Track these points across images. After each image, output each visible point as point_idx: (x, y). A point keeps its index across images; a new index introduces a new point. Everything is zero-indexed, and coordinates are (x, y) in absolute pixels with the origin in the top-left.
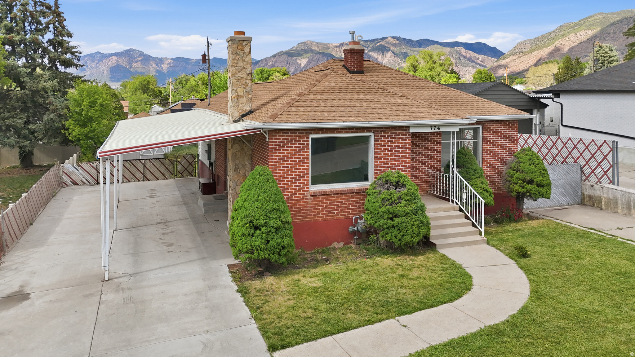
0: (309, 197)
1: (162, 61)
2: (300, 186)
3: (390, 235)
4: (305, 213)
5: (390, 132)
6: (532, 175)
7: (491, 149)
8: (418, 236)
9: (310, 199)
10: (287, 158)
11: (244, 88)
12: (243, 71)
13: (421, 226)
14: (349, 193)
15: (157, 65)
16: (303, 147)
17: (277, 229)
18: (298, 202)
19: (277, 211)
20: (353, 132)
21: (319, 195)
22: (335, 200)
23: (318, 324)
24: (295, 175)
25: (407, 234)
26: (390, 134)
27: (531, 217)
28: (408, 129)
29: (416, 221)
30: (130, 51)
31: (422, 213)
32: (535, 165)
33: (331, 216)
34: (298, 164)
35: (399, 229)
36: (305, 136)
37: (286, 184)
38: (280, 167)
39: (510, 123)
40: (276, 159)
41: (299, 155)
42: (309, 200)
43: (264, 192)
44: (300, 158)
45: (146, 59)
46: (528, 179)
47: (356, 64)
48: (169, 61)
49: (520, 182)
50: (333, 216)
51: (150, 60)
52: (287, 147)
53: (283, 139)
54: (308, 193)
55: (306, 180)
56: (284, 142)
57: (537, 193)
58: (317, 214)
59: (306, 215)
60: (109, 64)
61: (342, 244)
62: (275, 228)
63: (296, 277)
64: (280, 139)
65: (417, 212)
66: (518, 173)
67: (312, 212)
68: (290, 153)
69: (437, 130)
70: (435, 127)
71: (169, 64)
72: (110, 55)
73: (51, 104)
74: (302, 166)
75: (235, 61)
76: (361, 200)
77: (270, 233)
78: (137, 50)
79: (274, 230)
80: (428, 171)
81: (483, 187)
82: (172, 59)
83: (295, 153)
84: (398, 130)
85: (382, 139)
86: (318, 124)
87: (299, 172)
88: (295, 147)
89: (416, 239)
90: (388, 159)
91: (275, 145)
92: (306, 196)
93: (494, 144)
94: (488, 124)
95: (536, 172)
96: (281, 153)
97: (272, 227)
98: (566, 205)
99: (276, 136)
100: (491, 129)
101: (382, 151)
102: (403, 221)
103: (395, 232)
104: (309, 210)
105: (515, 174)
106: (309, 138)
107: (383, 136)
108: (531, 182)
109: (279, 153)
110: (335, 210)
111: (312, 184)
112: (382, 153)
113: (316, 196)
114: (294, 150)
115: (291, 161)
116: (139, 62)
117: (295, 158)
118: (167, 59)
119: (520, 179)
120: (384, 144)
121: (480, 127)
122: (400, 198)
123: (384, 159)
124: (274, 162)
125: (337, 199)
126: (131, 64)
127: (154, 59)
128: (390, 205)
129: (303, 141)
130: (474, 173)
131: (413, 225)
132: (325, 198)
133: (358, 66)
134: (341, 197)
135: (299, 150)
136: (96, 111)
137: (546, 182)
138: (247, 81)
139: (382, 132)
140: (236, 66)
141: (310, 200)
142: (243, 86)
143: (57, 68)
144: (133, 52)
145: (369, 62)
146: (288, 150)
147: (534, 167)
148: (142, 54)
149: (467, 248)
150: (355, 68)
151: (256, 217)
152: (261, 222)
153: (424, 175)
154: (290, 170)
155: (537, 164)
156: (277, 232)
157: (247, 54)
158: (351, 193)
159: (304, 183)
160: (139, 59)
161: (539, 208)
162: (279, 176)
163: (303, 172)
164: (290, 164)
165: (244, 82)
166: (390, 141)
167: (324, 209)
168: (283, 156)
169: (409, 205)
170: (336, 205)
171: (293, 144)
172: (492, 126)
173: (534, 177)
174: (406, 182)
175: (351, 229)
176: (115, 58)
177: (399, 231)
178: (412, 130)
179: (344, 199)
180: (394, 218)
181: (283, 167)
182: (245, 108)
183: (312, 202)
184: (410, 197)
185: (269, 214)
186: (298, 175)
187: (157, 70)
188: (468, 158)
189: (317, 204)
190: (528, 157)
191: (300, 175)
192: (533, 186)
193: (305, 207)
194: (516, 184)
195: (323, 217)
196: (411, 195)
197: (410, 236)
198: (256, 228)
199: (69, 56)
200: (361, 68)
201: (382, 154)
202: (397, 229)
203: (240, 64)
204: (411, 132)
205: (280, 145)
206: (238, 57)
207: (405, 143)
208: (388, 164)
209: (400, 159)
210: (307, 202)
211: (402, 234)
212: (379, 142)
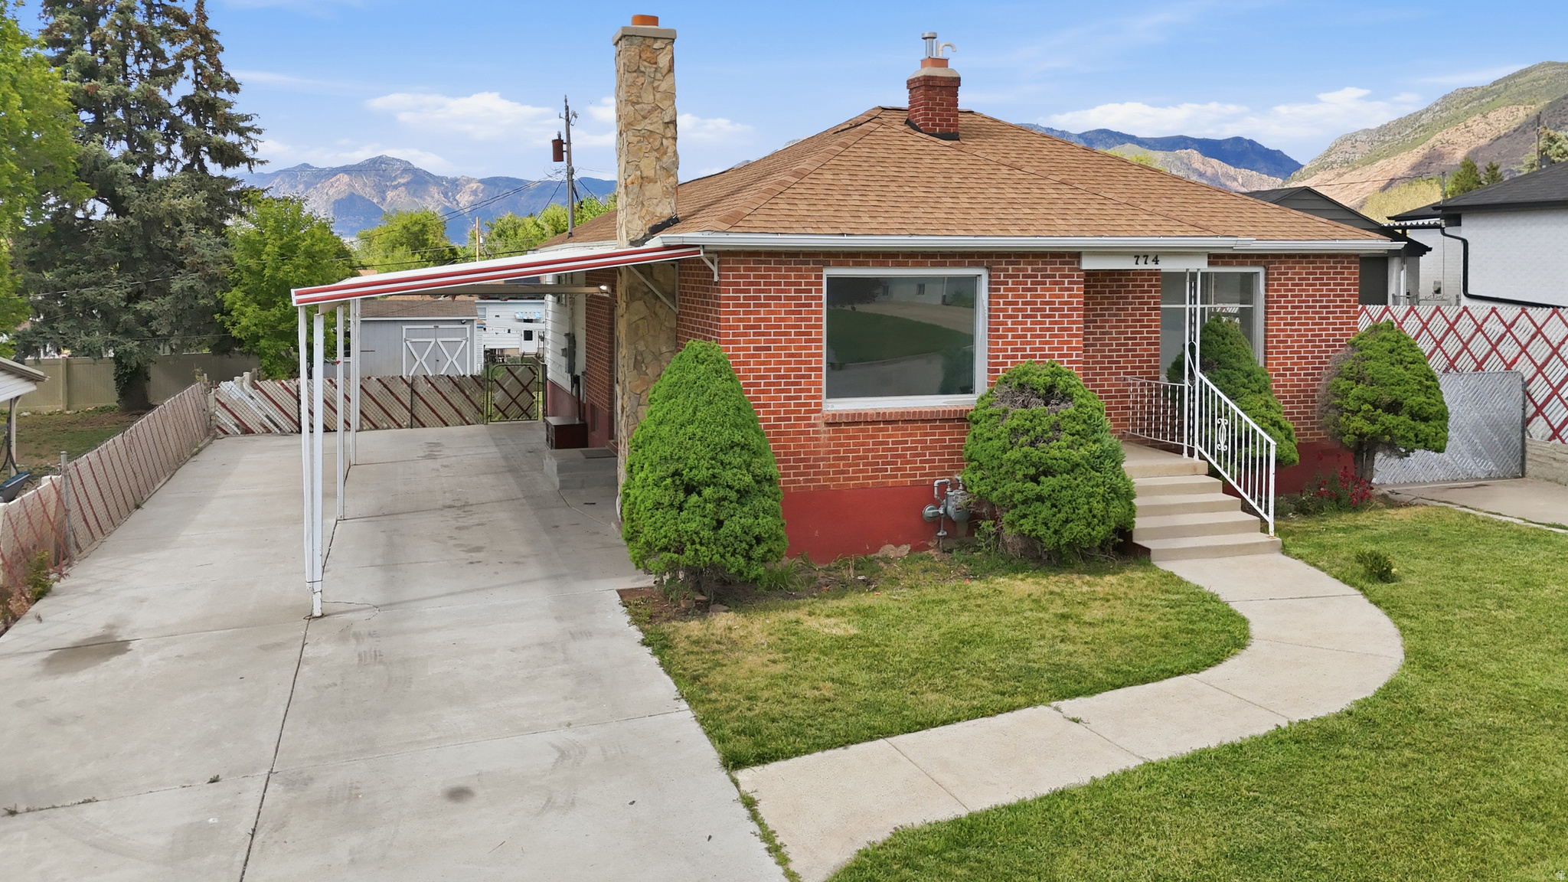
0: (823, 428)
1: (457, 185)
2: (799, 398)
3: (1031, 519)
4: (811, 467)
5: (1030, 268)
6: (1398, 391)
7: (1289, 327)
8: (1103, 524)
9: (825, 432)
10: (766, 327)
11: (658, 159)
12: (654, 117)
13: (1113, 499)
14: (923, 421)
15: (446, 195)
16: (806, 298)
17: (743, 494)
18: (793, 440)
19: (743, 448)
20: (934, 265)
21: (847, 424)
22: (889, 436)
23: (851, 712)
24: (786, 370)
25: (1074, 516)
26: (1030, 272)
27: (1391, 502)
28: (1076, 260)
29: (1098, 486)
30: (381, 163)
31: (1114, 467)
32: (1405, 364)
33: (877, 477)
34: (793, 341)
35: (1054, 506)
36: (812, 270)
37: (763, 392)
38: (748, 349)
39: (1339, 262)
40: (738, 327)
41: (797, 320)
42: (822, 436)
43: (710, 403)
44: (800, 327)
45: (420, 180)
46: (1387, 399)
48: (474, 186)
49: (1365, 407)
50: (884, 477)
51: (426, 182)
52: (766, 298)
53: (755, 277)
54: (819, 418)
55: (814, 384)
56: (759, 284)
57: (1411, 435)
58: (843, 472)
59: (815, 474)
60: (330, 193)
61: (905, 549)
62: (738, 491)
63: (792, 615)
64: (748, 277)
65: (1101, 463)
66: (1360, 386)
67: (830, 466)
68: (773, 312)
69: (1151, 266)
70: (1146, 256)
71: (474, 192)
72: (334, 172)
73: (190, 250)
74: (805, 348)
75: (634, 90)
76: (956, 440)
77: (726, 503)
78: (398, 160)
79: (733, 495)
80: (1125, 379)
81: (1269, 416)
82: (482, 181)
83: (786, 312)
84: (1051, 263)
85: (1010, 286)
86: (845, 238)
87: (797, 362)
88: (787, 298)
89: (1100, 532)
90: (1025, 336)
91: (735, 291)
92: (814, 425)
93: (1296, 315)
94: (1281, 262)
95: (1407, 382)
96: (751, 313)
97: (731, 487)
98: (1483, 477)
99: (738, 269)
100: (1289, 276)
101: (1010, 317)
102: (1065, 484)
103: (1045, 511)
104: (823, 459)
105: (1352, 389)
106: (821, 277)
107: (1011, 276)
108: (1394, 407)
109: (745, 313)
110: (888, 463)
111: (828, 397)
112: (1009, 321)
113: (839, 424)
114: (784, 305)
115: (775, 334)
116: (402, 189)
117: (786, 327)
118: (469, 181)
119: (1366, 401)
120: (1014, 296)
121: (1261, 270)
122: (1056, 427)
123: (1013, 337)
124: (734, 335)
125: (891, 435)
126: (384, 192)
127: (438, 181)
128: (1032, 444)
129: (807, 284)
130: (1246, 381)
131: (1091, 495)
132: (862, 430)
133: (945, 120)
134: (903, 429)
135: (796, 305)
136: (297, 267)
137: (1435, 409)
138: (664, 141)
139: (1010, 267)
140: (638, 103)
141: (825, 434)
142: (656, 154)
143: (203, 169)
144: (388, 164)
145: (970, 115)
146: (769, 305)
147: (1401, 370)
148: (408, 168)
149: (1229, 561)
150: (938, 125)
151: (690, 462)
152: (703, 474)
153: (1116, 391)
154: (773, 356)
156: (743, 500)
157: (665, 71)
158: (929, 421)
159: (809, 390)
160: (402, 181)
161: (1413, 483)
162: (745, 371)
163: (806, 362)
164: (774, 342)
165: (657, 144)
166: (1029, 290)
167: (860, 458)
168: (756, 320)
169: (1081, 445)
170: (890, 450)
171: (782, 291)
172: (1290, 268)
173: (1404, 396)
174: (1073, 389)
175: (929, 511)
176: (345, 178)
177: (1054, 509)
178: (1088, 264)
179: (910, 435)
180: (1042, 478)
181: (756, 349)
182: (658, 210)
183: (831, 439)
184: (1084, 426)
185: (721, 456)
186: (793, 370)
187: (446, 208)
188: (1231, 344)
189: (842, 445)
190: (1387, 345)
191: (800, 370)
192: (1402, 418)
193: (811, 453)
194: (1354, 413)
195: (858, 478)
196: (1085, 422)
197: (1084, 522)
198: (690, 489)
199: (232, 138)
200: (952, 125)
201: (1009, 323)
202: (1048, 503)
203: (648, 97)
204: (1083, 268)
205: (748, 291)
206: (641, 80)
207: (1070, 296)
208: (1025, 350)
209: (1056, 336)
210: (817, 439)
211: (1062, 516)
212: (1002, 292)
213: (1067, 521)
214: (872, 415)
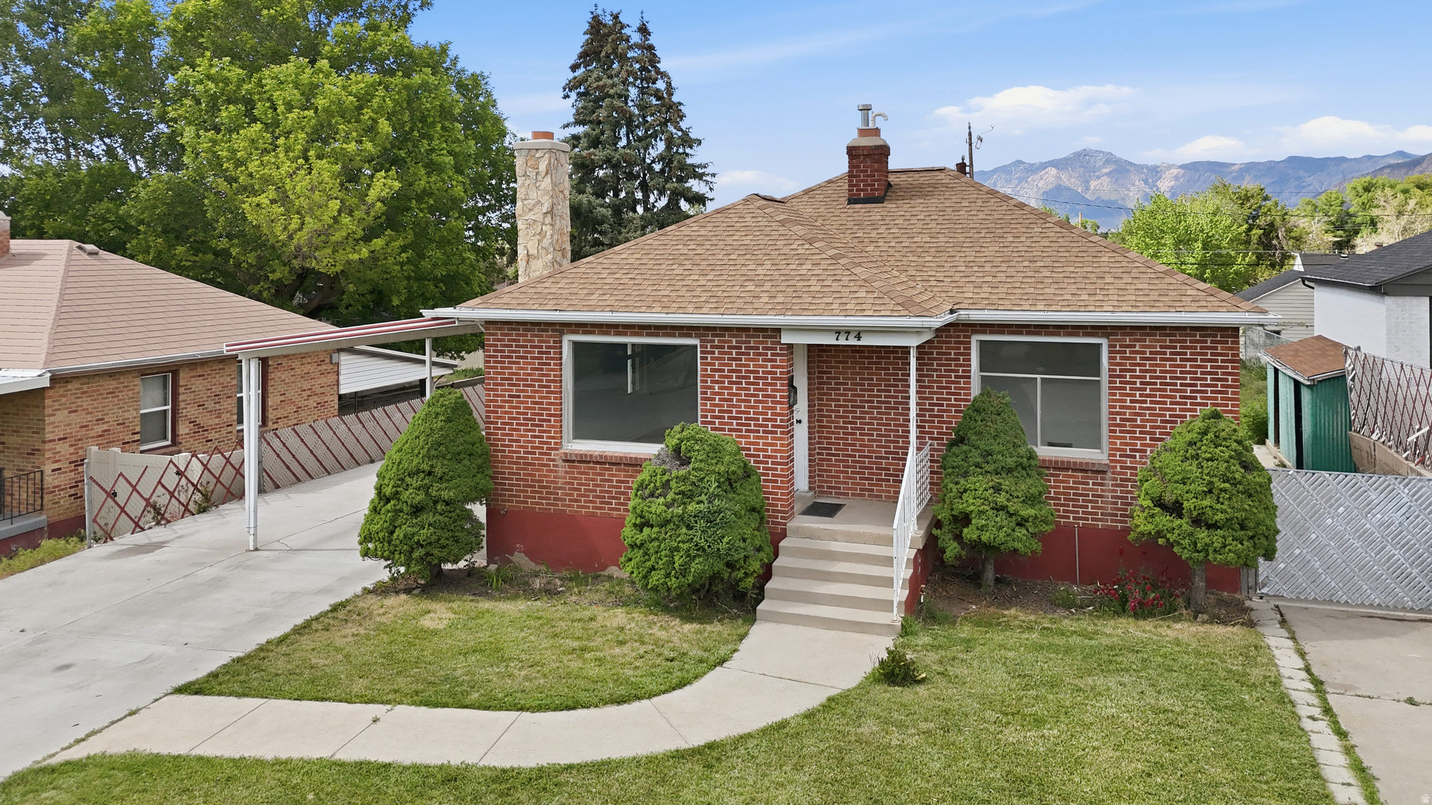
0: (560, 463)
1: (1158, 172)
2: (543, 437)
4: (551, 493)
5: (734, 340)
7: (1137, 405)
9: (562, 466)
10: (517, 379)
11: (539, 241)
15: (1146, 182)
16: (547, 358)
18: (538, 470)
20: (649, 335)
21: (579, 462)
22: (613, 475)
24: (532, 414)
26: (734, 344)
28: (776, 334)
29: (683, 542)
30: (1085, 155)
31: (709, 527)
33: (604, 509)
34: (537, 392)
36: (552, 336)
37: (515, 430)
38: (504, 396)
40: (497, 379)
41: (540, 375)
42: (560, 469)
44: (542, 381)
45: (1121, 169)
47: (863, 181)
48: (1175, 171)
50: (610, 509)
51: (1129, 171)
52: (517, 357)
53: (509, 340)
54: (557, 455)
55: (553, 427)
56: (511, 346)
58: (576, 501)
59: (555, 499)
60: (1040, 185)
62: (412, 506)
64: (504, 340)
67: (566, 494)
68: (522, 368)
69: (853, 341)
70: (848, 333)
71: (1176, 178)
72: (1044, 166)
74: (546, 397)
75: (523, 190)
78: (1100, 152)
82: (1183, 167)
83: (532, 369)
84: (754, 336)
85: (715, 355)
86: (558, 313)
87: (540, 409)
88: (532, 358)
90: (731, 400)
91: (494, 351)
92: (553, 460)
94: (1125, 334)
96: (506, 368)
99: (496, 334)
100: (1137, 349)
101: (717, 382)
104: (561, 488)
106: (561, 342)
107: (717, 347)
108: (1175, 509)
109: (502, 368)
110: (613, 498)
111: (574, 437)
112: (717, 386)
113: (574, 461)
114: (530, 363)
115: (524, 385)
116: (1105, 178)
117: (532, 380)
118: (1170, 167)
120: (720, 365)
121: (1104, 342)
122: (666, 486)
123: (719, 400)
124: (495, 384)
125: (616, 475)
126: (1088, 182)
127: (1140, 168)
129: (547, 347)
130: (979, 460)
131: (677, 549)
132: (591, 468)
134: (623, 470)
135: (539, 364)
138: (544, 227)
139: (716, 339)
140: (525, 199)
141: (562, 468)
142: (538, 236)
144: (1092, 156)
146: (519, 363)
148: (1110, 159)
155: (1208, 460)
157: (543, 174)
159: (550, 432)
160: (1105, 171)
163: (547, 409)
164: (523, 391)
165: (538, 229)
166: (734, 359)
167: (590, 491)
168: (510, 374)
169: (684, 504)
170: (614, 487)
171: (528, 352)
172: (1138, 341)
176: (1053, 171)
178: (786, 339)
179: (630, 476)
183: (567, 472)
185: (408, 480)
186: (537, 414)
187: (1147, 194)
189: (575, 478)
191: (543, 415)
192: (1178, 522)
193: (552, 482)
195: (588, 507)
197: (663, 572)
200: (876, 190)
202: (641, 552)
203: (532, 194)
204: (783, 341)
205: (504, 351)
207: (773, 367)
208: (731, 412)
209: (760, 402)
210: (556, 471)
211: (648, 564)
212: (709, 360)
213: (653, 568)
214: (596, 457)
